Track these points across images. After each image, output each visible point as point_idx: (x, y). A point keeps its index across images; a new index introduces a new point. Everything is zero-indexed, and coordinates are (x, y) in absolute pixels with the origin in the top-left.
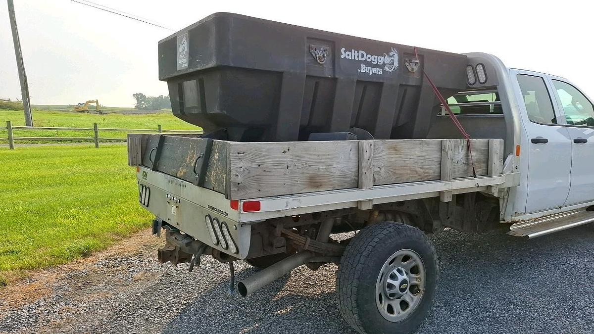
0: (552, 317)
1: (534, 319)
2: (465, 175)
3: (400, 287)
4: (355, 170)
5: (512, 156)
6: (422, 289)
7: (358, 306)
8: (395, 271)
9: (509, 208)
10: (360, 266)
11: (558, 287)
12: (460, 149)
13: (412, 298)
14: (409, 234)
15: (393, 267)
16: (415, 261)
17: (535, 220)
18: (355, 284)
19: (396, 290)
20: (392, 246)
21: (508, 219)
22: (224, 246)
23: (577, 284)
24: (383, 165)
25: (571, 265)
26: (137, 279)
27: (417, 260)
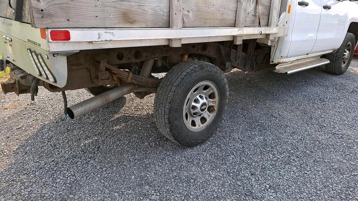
0: (299, 124)
1: (288, 126)
2: (252, 25)
3: (201, 108)
4: (166, 10)
5: (285, 13)
6: (216, 109)
7: (170, 123)
8: (198, 97)
9: (278, 53)
10: (171, 93)
11: (301, 105)
12: (251, 3)
13: (209, 115)
14: (209, 69)
15: (197, 94)
16: (212, 89)
17: (292, 62)
18: (167, 107)
19: (198, 110)
20: (196, 78)
21: (276, 61)
22: (45, 77)
23: (313, 103)
24: (191, 9)
25: (309, 92)
26: (6, 107)
27: (214, 88)
